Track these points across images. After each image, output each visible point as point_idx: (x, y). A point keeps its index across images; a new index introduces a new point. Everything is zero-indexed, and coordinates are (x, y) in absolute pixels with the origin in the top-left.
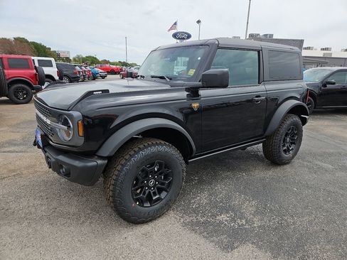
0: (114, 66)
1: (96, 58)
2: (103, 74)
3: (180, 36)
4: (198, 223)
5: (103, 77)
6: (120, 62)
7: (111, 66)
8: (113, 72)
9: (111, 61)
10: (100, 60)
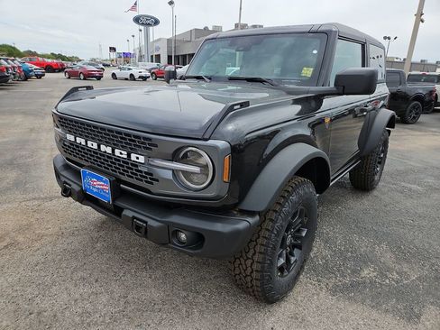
0: (50, 61)
1: (14, 48)
2: (39, 72)
3: (144, 21)
4: (354, 286)
5: (39, 77)
6: (52, 54)
7: (46, 60)
8: (50, 69)
9: (39, 53)
10: (22, 51)
